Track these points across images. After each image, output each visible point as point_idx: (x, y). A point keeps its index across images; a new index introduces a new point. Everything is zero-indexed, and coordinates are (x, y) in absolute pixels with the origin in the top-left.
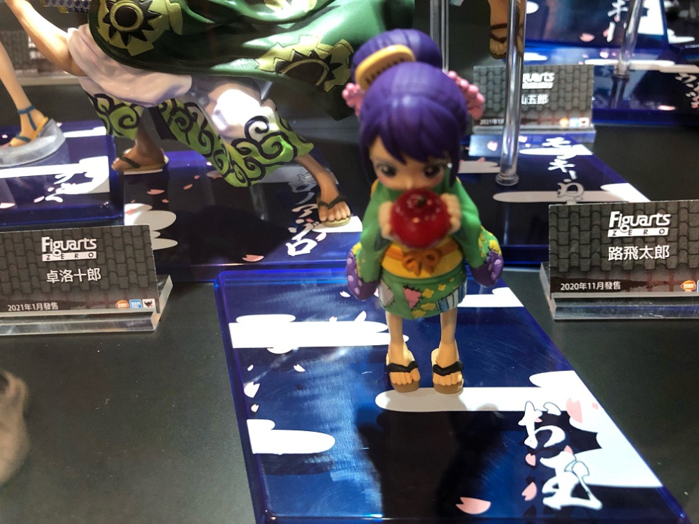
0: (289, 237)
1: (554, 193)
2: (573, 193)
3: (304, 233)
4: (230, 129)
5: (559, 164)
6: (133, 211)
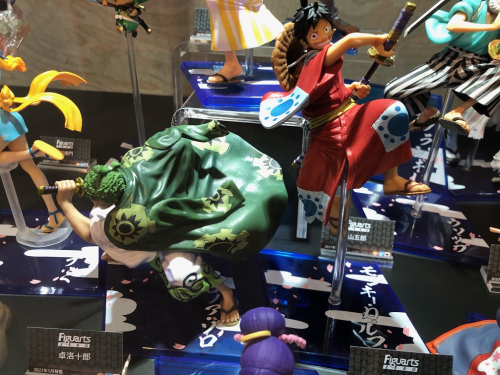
0: (201, 331)
1: (361, 315)
2: (372, 317)
4: (175, 281)
5: (367, 290)
6: (112, 297)
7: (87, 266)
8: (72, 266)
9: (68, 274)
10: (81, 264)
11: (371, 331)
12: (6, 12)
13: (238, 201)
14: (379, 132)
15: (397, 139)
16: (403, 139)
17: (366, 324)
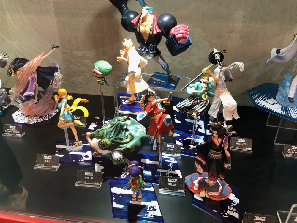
0: (122, 174)
1: (167, 171)
2: (170, 171)
3: (124, 173)
4: (115, 159)
5: (170, 165)
6: (97, 165)
7: (88, 157)
8: (84, 157)
9: (83, 159)
10: (86, 156)
11: (169, 174)
12: (58, 72)
13: (132, 138)
14: (164, 122)
15: (169, 123)
16: (170, 123)
17: (168, 173)
